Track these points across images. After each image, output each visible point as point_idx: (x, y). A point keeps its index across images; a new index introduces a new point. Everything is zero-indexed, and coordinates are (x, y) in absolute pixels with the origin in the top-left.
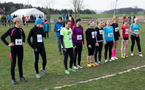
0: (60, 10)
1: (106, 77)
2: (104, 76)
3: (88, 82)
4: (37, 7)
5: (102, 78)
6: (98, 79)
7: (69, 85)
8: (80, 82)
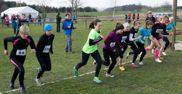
0: (58, 8)
1: (91, 73)
2: (89, 72)
3: (72, 78)
4: (32, 5)
5: (86, 74)
6: (83, 75)
7: (53, 82)
8: (64, 79)
